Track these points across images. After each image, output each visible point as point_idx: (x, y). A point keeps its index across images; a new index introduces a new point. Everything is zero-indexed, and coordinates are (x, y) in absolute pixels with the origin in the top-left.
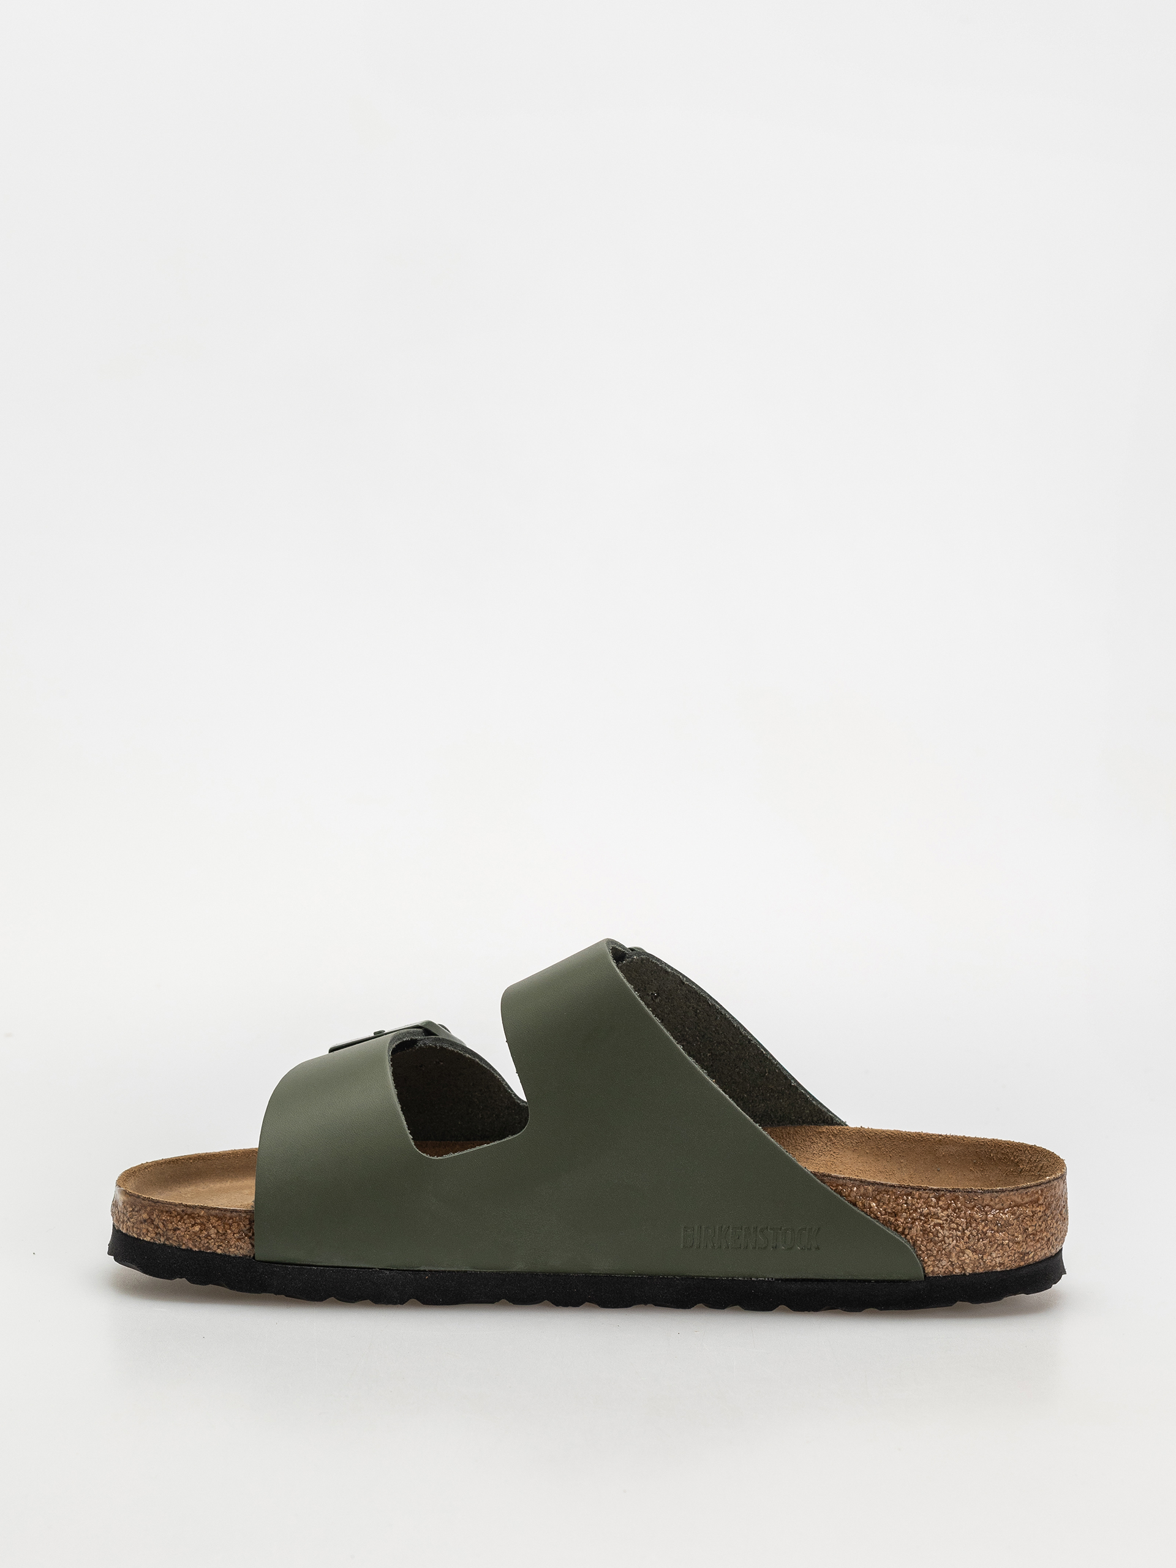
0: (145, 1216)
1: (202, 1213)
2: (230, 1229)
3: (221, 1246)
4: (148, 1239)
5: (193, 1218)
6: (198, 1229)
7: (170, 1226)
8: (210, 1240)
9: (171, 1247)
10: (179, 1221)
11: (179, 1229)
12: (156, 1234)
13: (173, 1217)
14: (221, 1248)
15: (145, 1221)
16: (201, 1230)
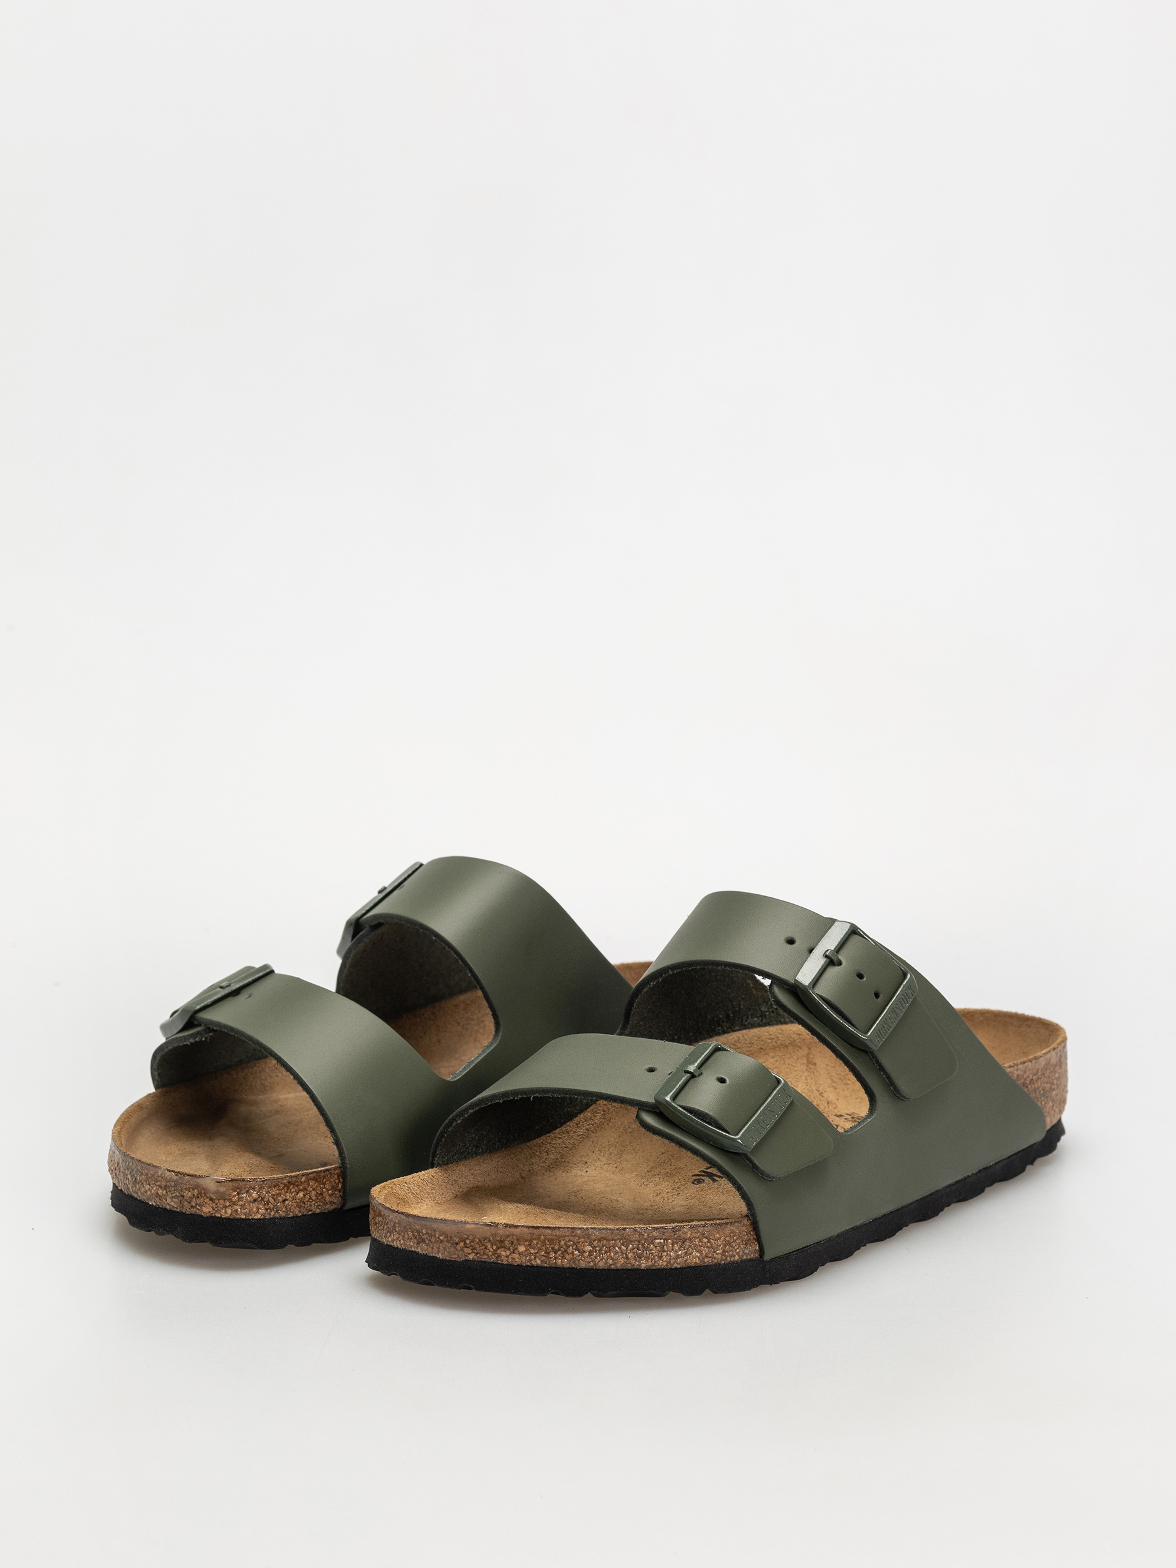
0: (255, 1195)
1: (303, 1179)
2: (325, 1188)
3: (319, 1205)
4: (259, 1216)
5: (297, 1186)
6: (302, 1195)
7: (280, 1199)
8: (311, 1202)
9: (281, 1218)
10: (287, 1192)
11: (287, 1200)
12: (266, 1209)
13: (281, 1190)
14: (320, 1207)
15: (255, 1200)
16: (305, 1196)
